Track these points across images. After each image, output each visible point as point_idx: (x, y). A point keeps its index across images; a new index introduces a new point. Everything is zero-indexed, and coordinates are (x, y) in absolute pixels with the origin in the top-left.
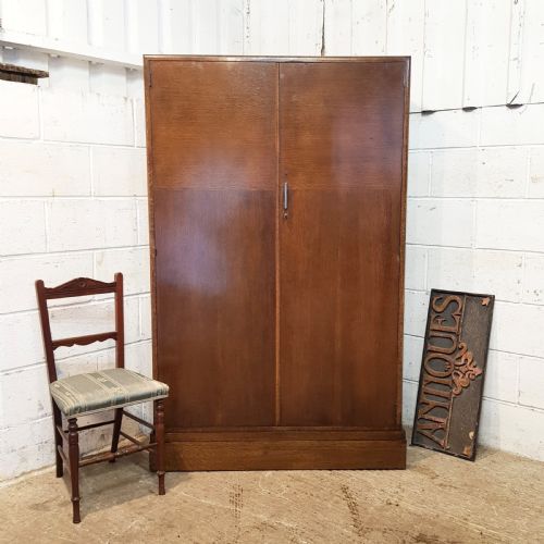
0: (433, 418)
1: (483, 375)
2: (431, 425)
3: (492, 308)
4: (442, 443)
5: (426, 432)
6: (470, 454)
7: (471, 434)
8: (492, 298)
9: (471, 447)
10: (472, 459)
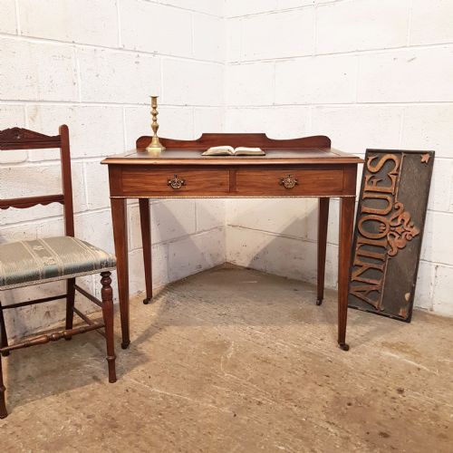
0: (367, 280)
1: (420, 236)
2: (364, 287)
3: (432, 165)
4: (376, 304)
5: (359, 294)
6: (406, 316)
7: (407, 296)
8: (432, 154)
9: (406, 309)
10: (408, 320)
